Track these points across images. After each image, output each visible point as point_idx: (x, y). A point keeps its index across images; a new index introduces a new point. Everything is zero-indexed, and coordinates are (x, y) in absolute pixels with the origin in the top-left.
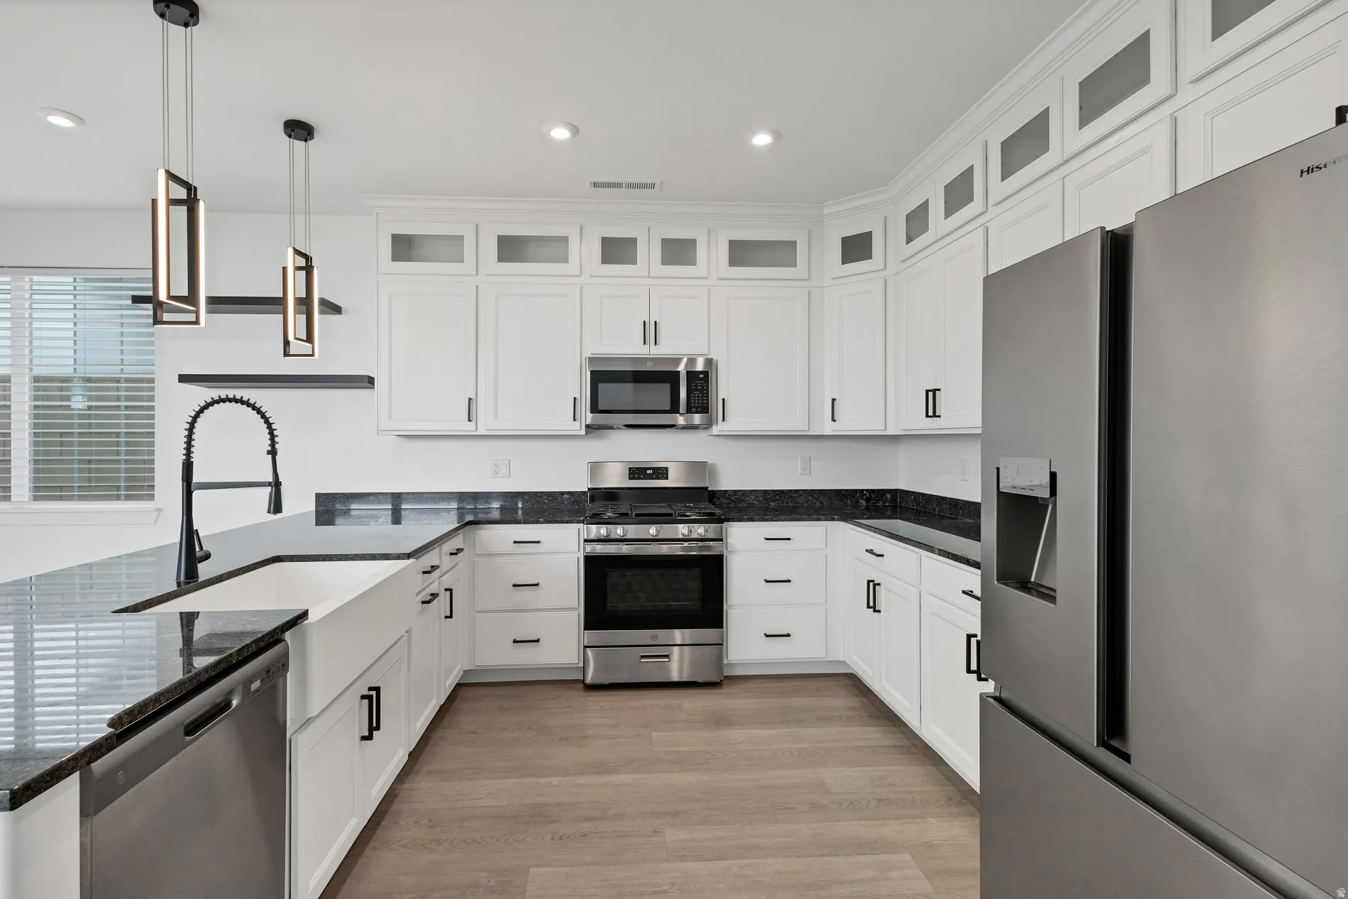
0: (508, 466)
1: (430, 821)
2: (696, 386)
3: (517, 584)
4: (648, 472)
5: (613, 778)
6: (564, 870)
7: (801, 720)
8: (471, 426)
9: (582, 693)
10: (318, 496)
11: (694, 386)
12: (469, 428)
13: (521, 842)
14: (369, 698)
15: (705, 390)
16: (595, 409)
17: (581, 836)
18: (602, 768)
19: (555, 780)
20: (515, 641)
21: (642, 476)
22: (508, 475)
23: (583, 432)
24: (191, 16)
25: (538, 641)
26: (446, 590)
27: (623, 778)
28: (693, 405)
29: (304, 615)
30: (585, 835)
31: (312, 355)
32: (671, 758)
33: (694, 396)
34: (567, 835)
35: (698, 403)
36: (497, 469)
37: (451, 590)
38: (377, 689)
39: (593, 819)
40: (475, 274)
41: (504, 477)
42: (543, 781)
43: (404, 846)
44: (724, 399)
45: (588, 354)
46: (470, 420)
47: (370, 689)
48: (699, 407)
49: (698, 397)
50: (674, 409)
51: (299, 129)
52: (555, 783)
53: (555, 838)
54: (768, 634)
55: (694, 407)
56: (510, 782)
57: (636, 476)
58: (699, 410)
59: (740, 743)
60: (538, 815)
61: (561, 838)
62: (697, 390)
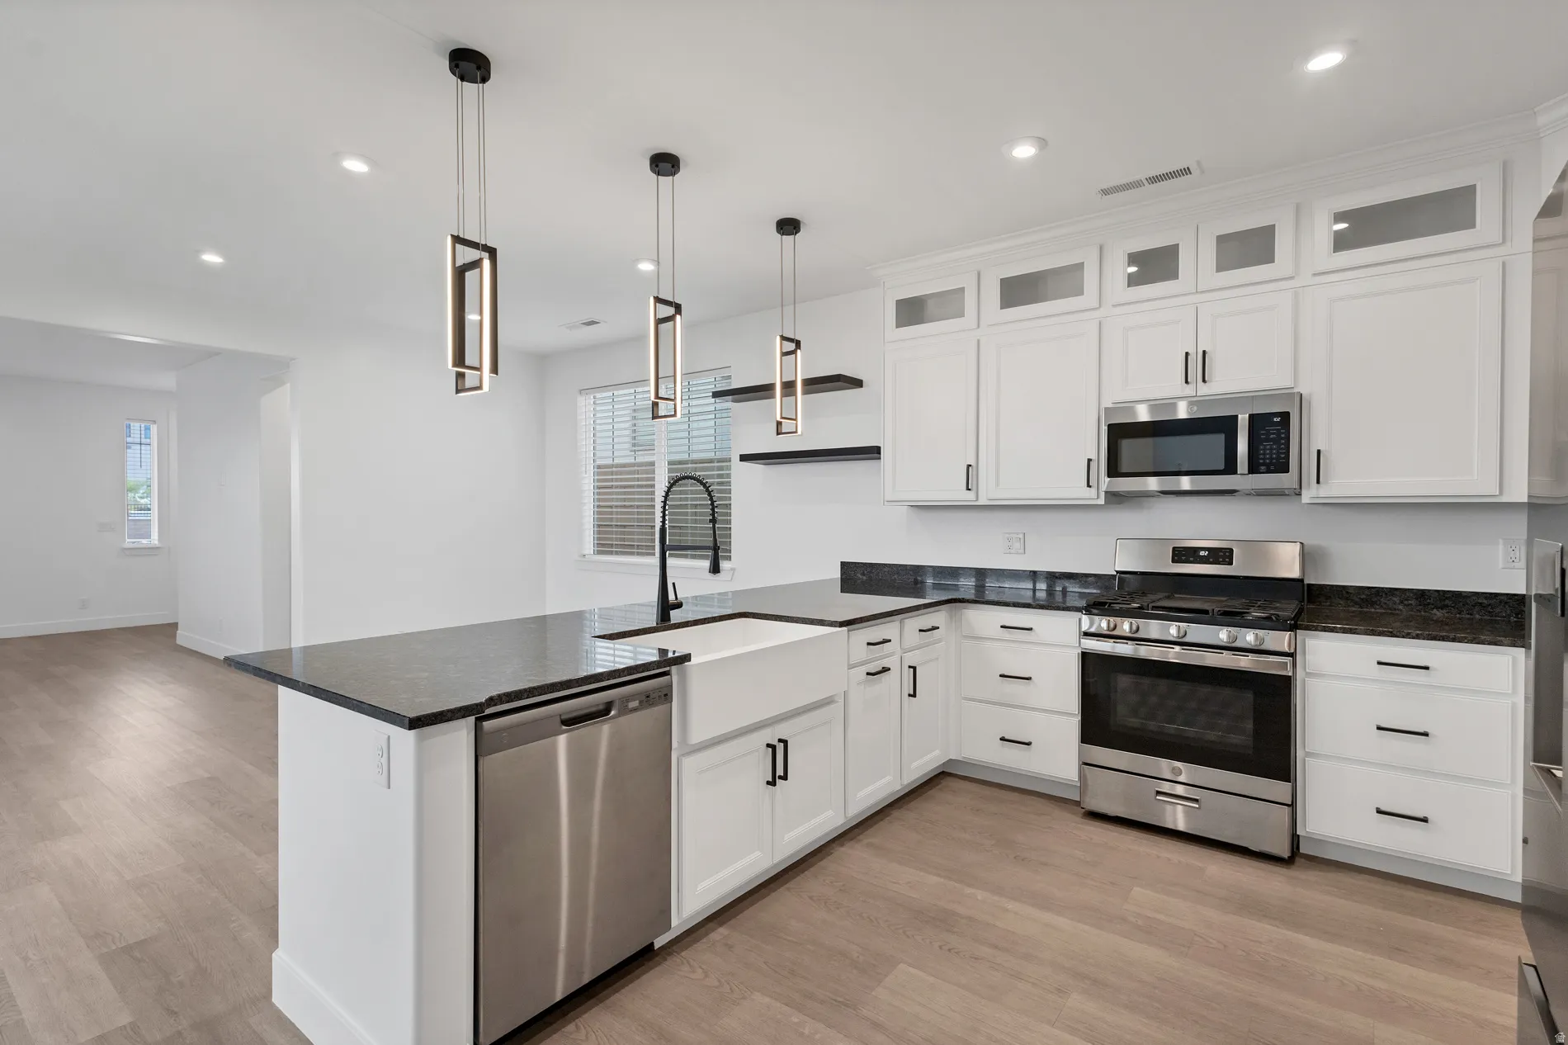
0: (1022, 541)
1: (844, 885)
2: (1268, 433)
3: (1006, 674)
4: (1202, 553)
5: (1047, 917)
6: (931, 979)
7: (1400, 950)
8: (971, 496)
9: (1078, 819)
10: (843, 564)
11: (1263, 434)
12: (968, 497)
13: (908, 937)
14: (773, 748)
15: (1282, 438)
16: (1113, 471)
17: (971, 957)
18: (1043, 902)
19: (980, 895)
20: (1003, 739)
21: (1192, 559)
22: (1022, 551)
23: (1101, 501)
24: (673, 167)
25: (1029, 744)
26: (910, 667)
27: (1062, 922)
28: (1261, 461)
29: (686, 658)
30: (976, 959)
31: (796, 432)
32: (1140, 923)
33: (1264, 450)
34: (956, 950)
35: (1271, 459)
36: (1010, 544)
37: (914, 668)
38: (785, 742)
39: (996, 947)
40: (976, 326)
41: (1017, 553)
42: (969, 891)
43: (811, 898)
44: (1319, 452)
45: (1107, 403)
46: (968, 489)
47: (780, 741)
48: (1271, 464)
49: (1271, 449)
50: (1230, 468)
51: (788, 226)
52: (979, 898)
53: (944, 947)
54: (1383, 808)
55: (1263, 464)
56: (934, 879)
57: (1183, 558)
58: (1272, 468)
59: (1260, 943)
60: (942, 920)
61: (949, 950)
62: (1268, 440)
